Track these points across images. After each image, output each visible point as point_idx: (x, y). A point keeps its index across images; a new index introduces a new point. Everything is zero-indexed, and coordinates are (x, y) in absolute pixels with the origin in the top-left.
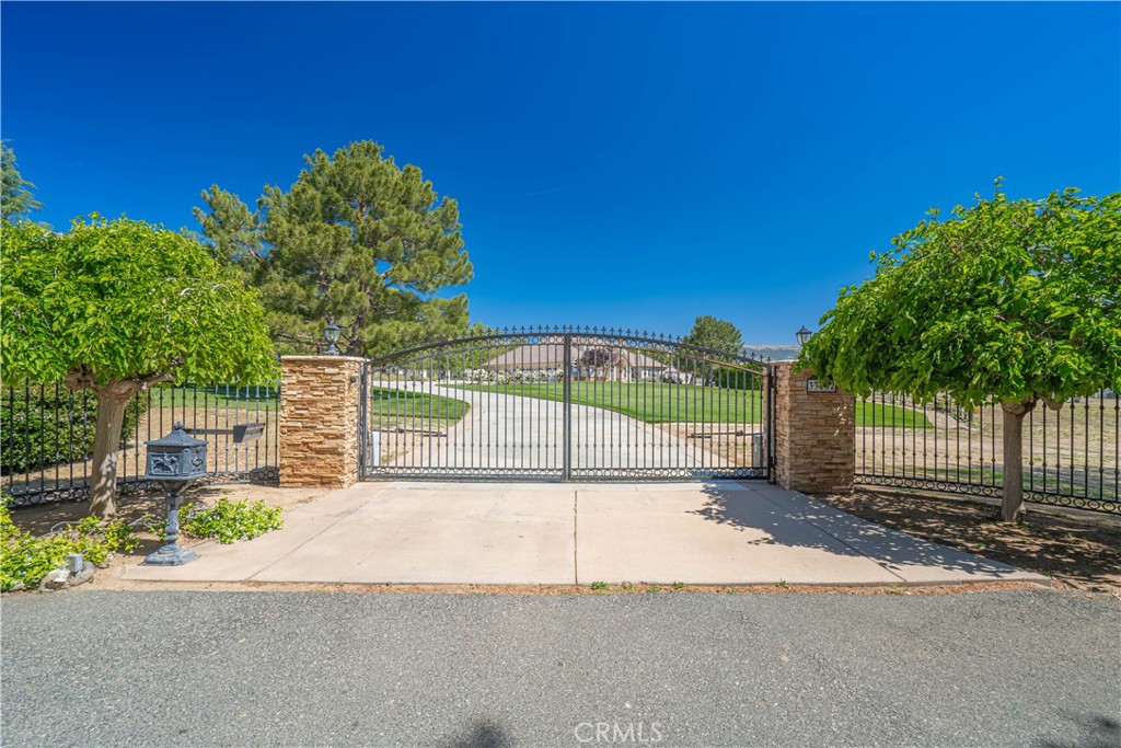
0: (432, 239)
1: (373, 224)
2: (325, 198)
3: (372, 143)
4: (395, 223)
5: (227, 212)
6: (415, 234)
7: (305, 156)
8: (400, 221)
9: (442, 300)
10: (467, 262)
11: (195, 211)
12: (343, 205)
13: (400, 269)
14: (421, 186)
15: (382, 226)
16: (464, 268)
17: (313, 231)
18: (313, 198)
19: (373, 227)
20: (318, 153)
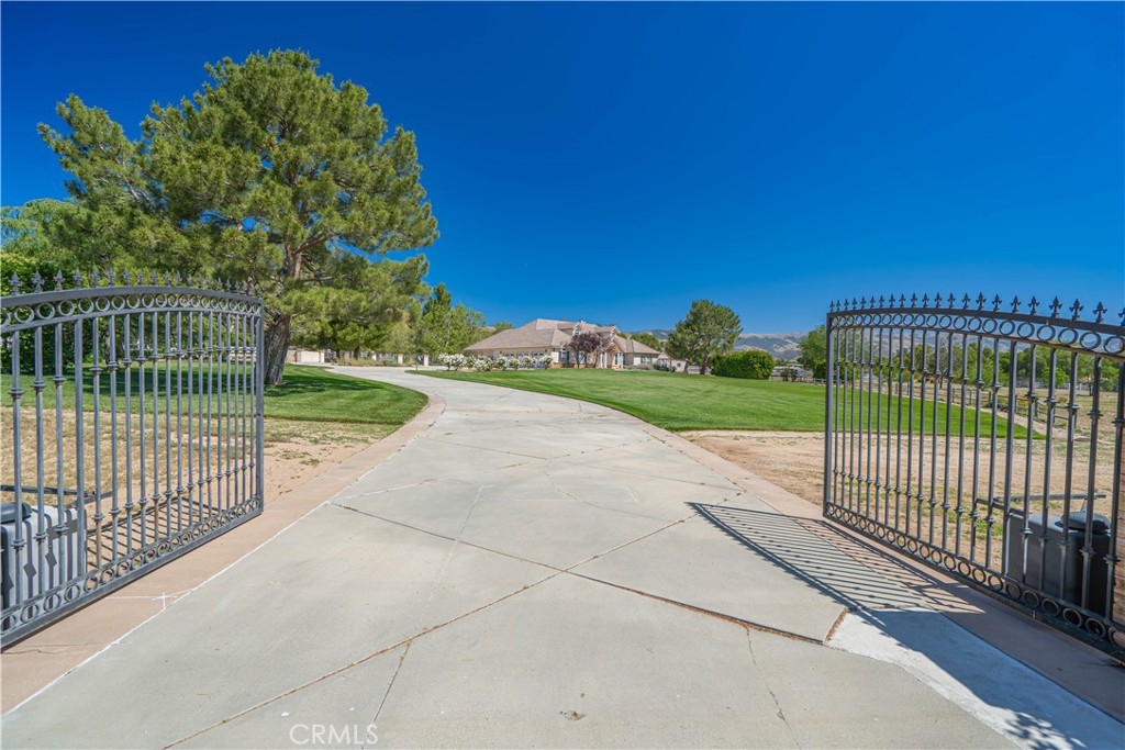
0: (380, 181)
1: (292, 151)
2: (228, 117)
3: (302, 54)
4: (323, 153)
5: (93, 135)
6: (354, 170)
7: (207, 65)
8: (331, 151)
9: (393, 263)
10: (430, 216)
11: (42, 128)
12: (251, 125)
13: (330, 216)
14: (364, 108)
15: (304, 154)
16: (424, 224)
17: (202, 155)
18: (210, 116)
19: (291, 156)
20: (227, 62)
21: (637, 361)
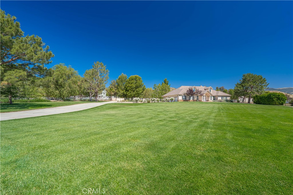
21: (220, 98)
